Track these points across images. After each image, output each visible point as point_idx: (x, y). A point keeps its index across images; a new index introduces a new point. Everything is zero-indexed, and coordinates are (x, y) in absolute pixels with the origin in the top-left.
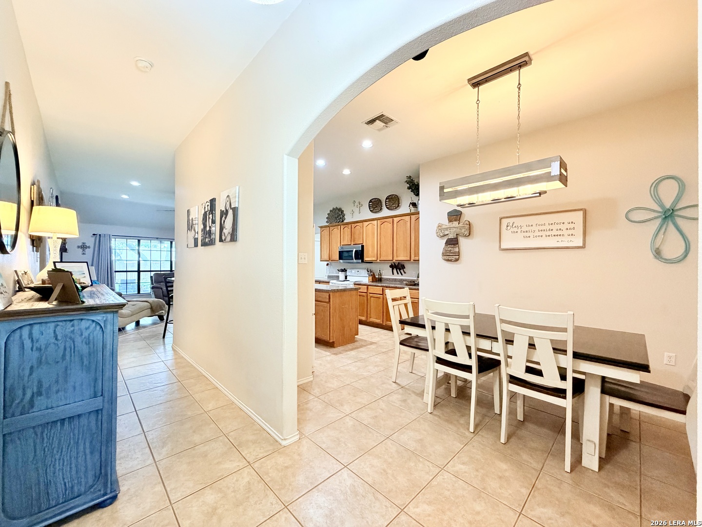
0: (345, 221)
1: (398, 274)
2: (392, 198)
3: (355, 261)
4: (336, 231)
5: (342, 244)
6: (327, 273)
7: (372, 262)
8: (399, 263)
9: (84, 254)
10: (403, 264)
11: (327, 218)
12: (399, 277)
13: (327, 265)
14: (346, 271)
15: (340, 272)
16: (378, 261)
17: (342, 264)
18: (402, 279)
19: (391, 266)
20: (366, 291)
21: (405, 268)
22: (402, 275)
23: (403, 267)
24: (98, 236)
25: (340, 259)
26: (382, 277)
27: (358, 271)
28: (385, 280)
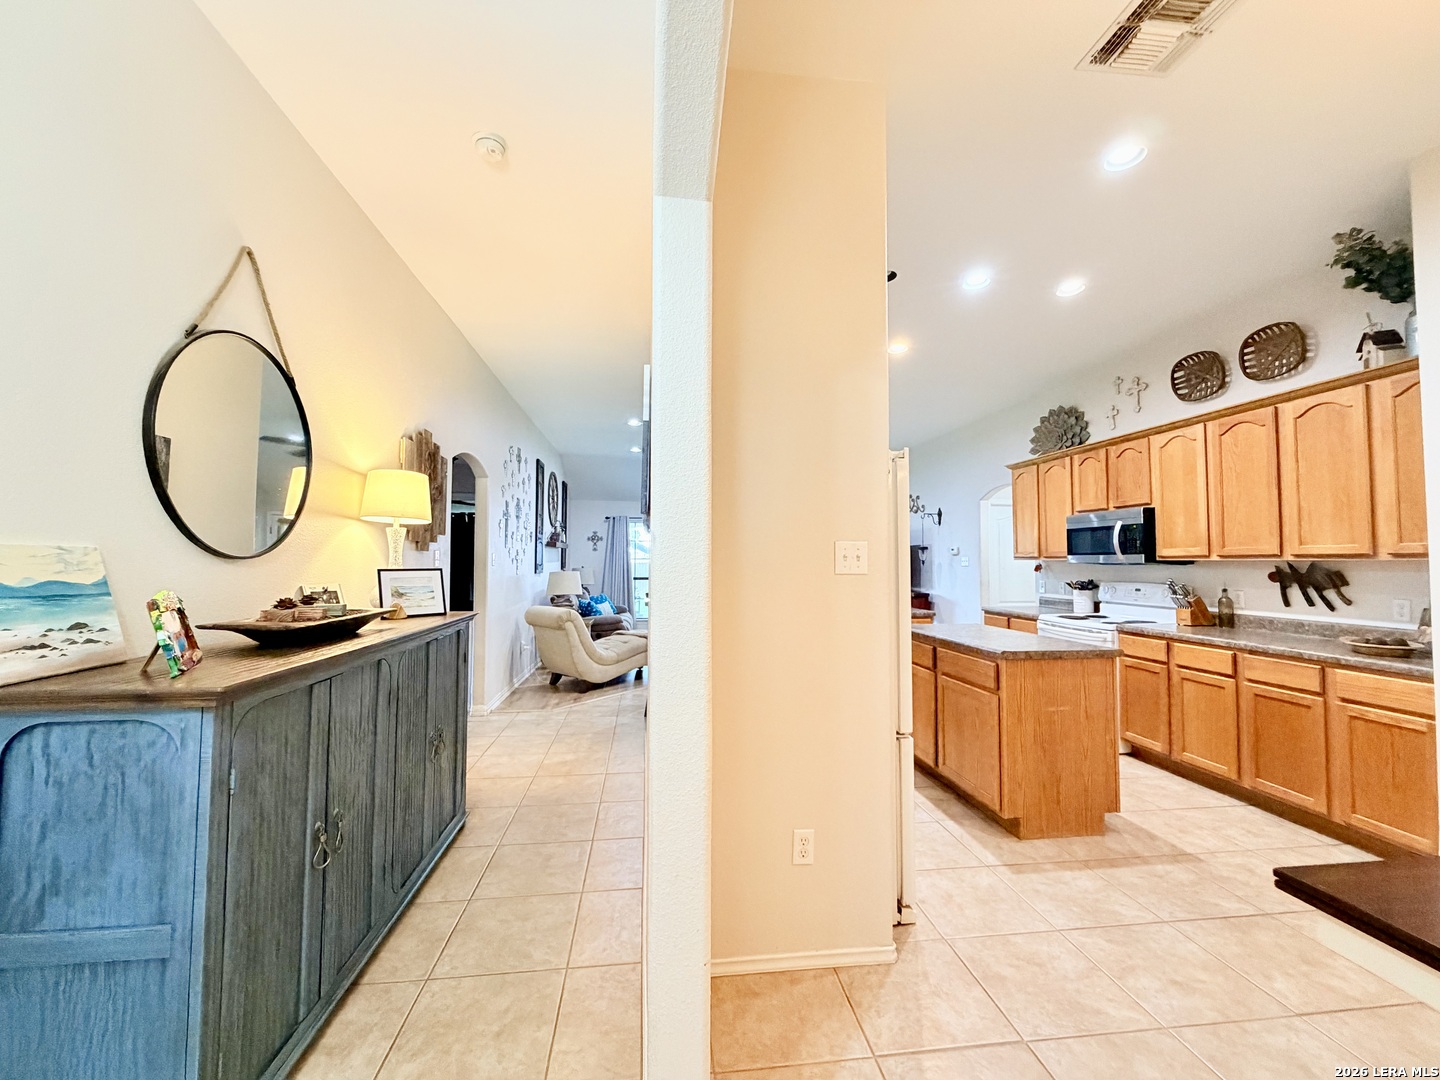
0: (1088, 442)
1: (1311, 603)
2: (1269, 338)
3: (1120, 557)
4: (1059, 473)
5: (1078, 508)
6: (1037, 591)
7: (1192, 563)
8: (1313, 565)
9: (595, 550)
10: (1335, 569)
11: (1032, 441)
12: (1319, 615)
13: (1038, 568)
14: (1096, 587)
15: (1076, 592)
16: (1214, 557)
17: (1081, 567)
18: (1332, 627)
19: (1272, 577)
20: (1163, 658)
21: (1346, 583)
22: (1331, 609)
23: (1338, 580)
24: (611, 520)
25: (1071, 552)
26: (1238, 612)
27: (1139, 590)
28: (1251, 622)
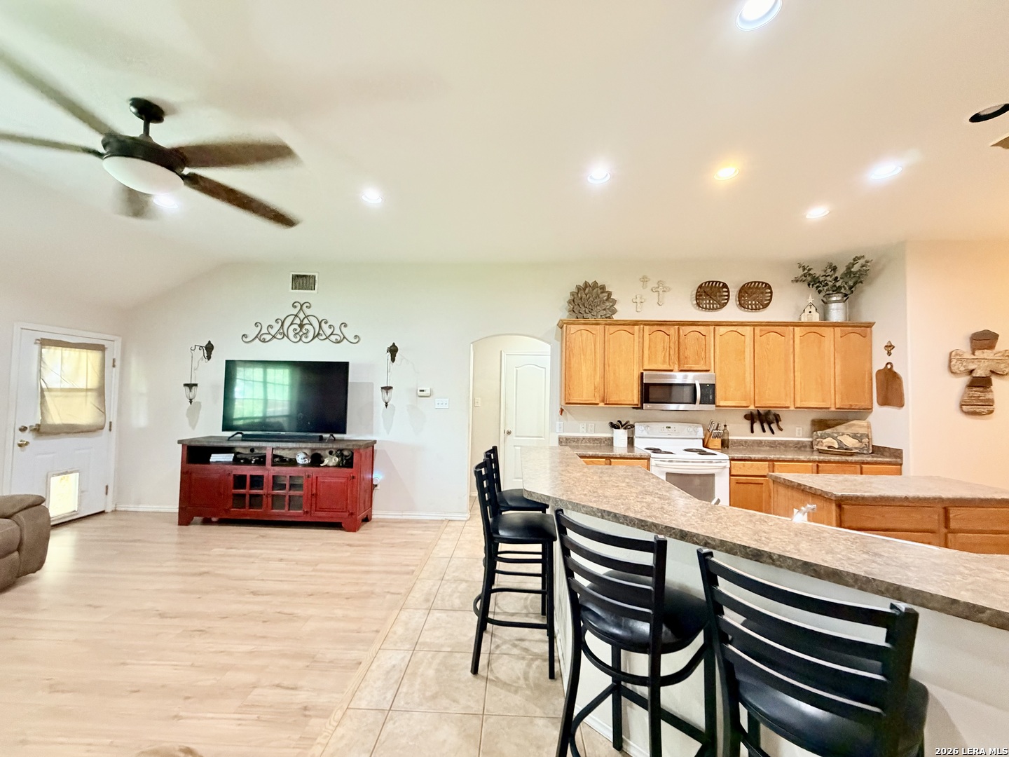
0: (615, 317)
1: (764, 431)
2: (753, 288)
3: (697, 406)
5: (645, 367)
8: (767, 412)
10: (780, 413)
13: (564, 412)
15: (616, 430)
18: (774, 442)
19: (746, 417)
21: (780, 420)
22: (773, 433)
23: (777, 419)
26: (730, 438)
27: (669, 427)
28: (735, 443)
